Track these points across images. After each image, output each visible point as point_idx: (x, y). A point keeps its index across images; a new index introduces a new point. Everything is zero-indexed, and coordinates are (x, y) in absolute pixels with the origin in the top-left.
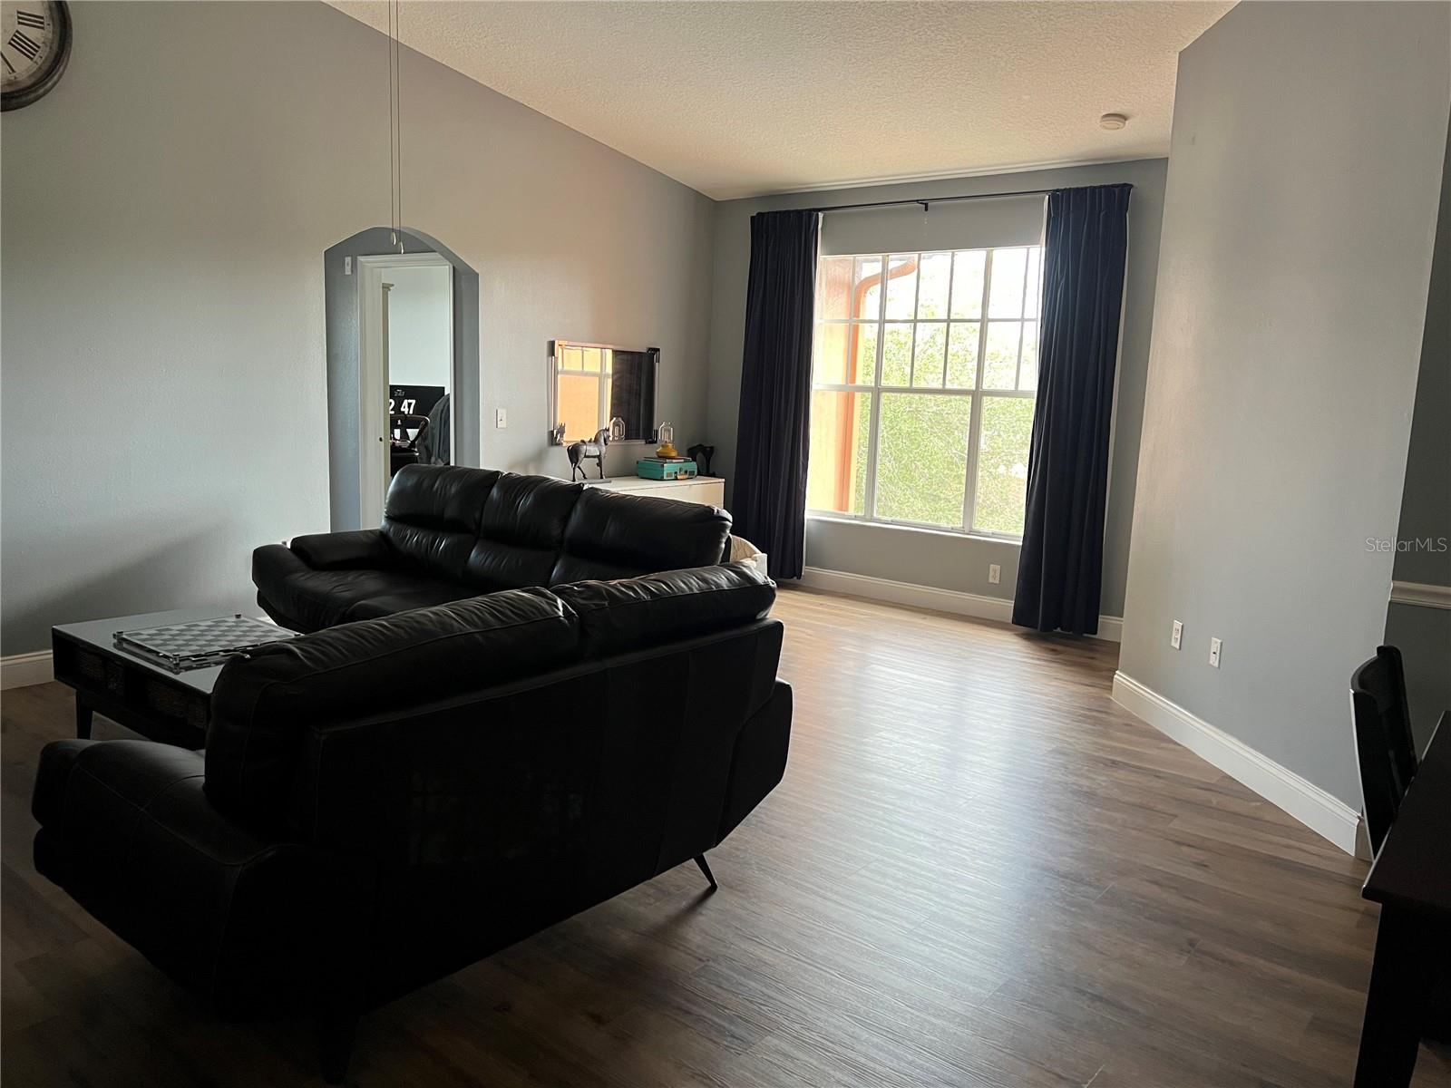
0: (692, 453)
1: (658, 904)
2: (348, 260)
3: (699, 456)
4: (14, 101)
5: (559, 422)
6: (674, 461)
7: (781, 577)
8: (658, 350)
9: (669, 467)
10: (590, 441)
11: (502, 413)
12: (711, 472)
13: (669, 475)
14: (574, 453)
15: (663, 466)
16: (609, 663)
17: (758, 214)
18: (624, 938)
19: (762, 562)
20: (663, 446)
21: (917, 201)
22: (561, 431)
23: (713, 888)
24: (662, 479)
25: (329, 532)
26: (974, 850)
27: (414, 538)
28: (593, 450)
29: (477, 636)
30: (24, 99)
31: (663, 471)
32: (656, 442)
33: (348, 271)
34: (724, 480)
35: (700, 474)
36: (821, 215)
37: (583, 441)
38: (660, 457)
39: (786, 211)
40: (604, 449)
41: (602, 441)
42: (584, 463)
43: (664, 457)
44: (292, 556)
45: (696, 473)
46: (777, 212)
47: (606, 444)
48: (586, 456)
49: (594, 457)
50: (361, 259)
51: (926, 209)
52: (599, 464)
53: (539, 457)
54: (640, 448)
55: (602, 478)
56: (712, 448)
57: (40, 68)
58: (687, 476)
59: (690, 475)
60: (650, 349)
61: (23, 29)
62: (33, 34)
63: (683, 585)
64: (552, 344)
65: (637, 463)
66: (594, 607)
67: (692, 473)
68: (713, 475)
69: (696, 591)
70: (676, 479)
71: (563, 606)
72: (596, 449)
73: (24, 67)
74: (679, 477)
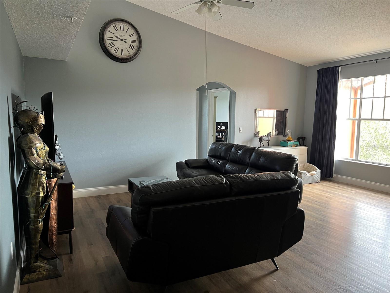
0: (298, 139)
1: (259, 271)
2: (206, 91)
3: (301, 140)
4: (129, 60)
5: (257, 131)
6: (291, 141)
7: (326, 177)
8: (288, 110)
9: (289, 143)
10: (266, 136)
11: (241, 129)
12: (304, 145)
13: (289, 145)
14: (261, 139)
15: (287, 143)
16: (237, 198)
17: (320, 69)
18: (246, 279)
19: (319, 172)
20: (288, 137)
21: (373, 60)
22: (258, 133)
23: (277, 269)
24: (287, 147)
25: (195, 159)
26: (372, 272)
27: (214, 161)
28: (266, 138)
29: (198, 187)
30: (131, 59)
31: (288, 144)
32: (287, 136)
33: (206, 94)
34: (307, 147)
35: (300, 145)
36: (340, 68)
37: (263, 136)
38: (287, 140)
39: (329, 68)
40: (269, 138)
41: (269, 136)
42: (263, 142)
43: (288, 140)
44: (185, 165)
45: (298, 145)
46: (326, 68)
47: (270, 136)
48: (264, 140)
49: (267, 140)
50: (209, 91)
51: (376, 63)
52: (268, 142)
53: (251, 140)
54: (282, 138)
55: (269, 146)
56: (305, 138)
57: (135, 52)
58: (295, 146)
59: (297, 146)
60: (285, 110)
61: (132, 44)
62: (134, 44)
63: (265, 177)
64: (256, 110)
65: (280, 142)
66: (234, 181)
67: (297, 145)
68: (305, 146)
69: (269, 179)
70: (292, 147)
71: (225, 180)
72: (267, 138)
73: (132, 52)
74: (293, 146)
